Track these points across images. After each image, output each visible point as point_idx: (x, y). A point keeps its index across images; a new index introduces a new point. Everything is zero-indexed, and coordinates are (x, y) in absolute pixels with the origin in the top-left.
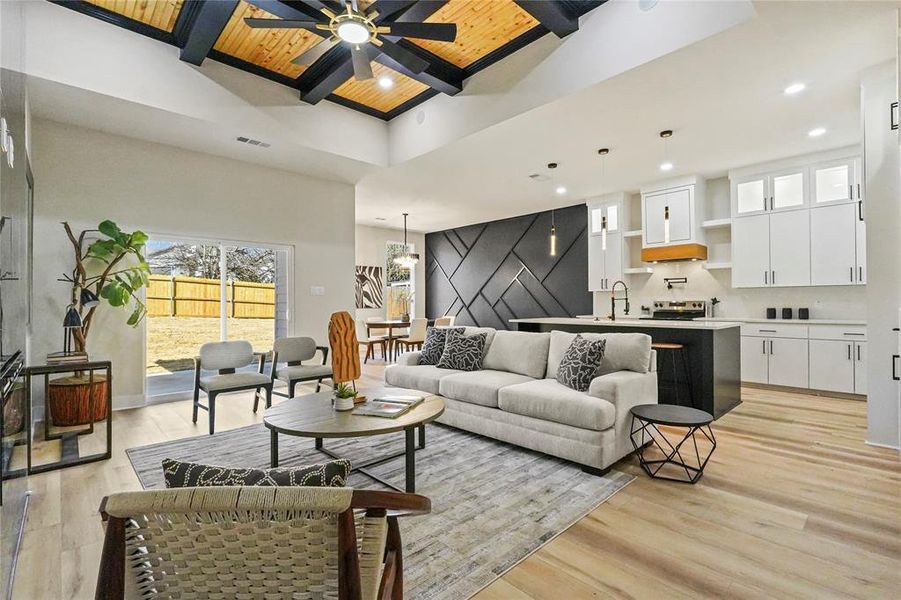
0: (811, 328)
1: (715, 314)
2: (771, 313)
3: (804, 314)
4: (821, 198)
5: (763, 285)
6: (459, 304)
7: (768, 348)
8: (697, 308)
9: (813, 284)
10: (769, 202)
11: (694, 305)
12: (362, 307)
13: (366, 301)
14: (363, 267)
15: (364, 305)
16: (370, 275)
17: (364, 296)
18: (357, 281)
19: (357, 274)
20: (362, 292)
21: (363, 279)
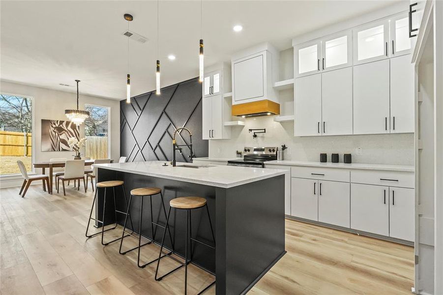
0: (353, 173)
1: (285, 157)
2: (324, 158)
3: (348, 159)
4: (361, 57)
5: (316, 134)
6: (137, 148)
7: (318, 190)
8: (272, 153)
9: (354, 134)
10: (321, 63)
11: (270, 151)
12: (59, 150)
13: (63, 146)
14: (60, 121)
15: (61, 149)
16: (67, 127)
17: (60, 143)
18: (54, 132)
19: (54, 126)
20: (59, 139)
21: (60, 130)
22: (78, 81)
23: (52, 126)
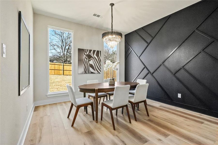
6: (146, 71)
12: (89, 73)
13: (91, 70)
14: (90, 50)
15: (90, 72)
16: (94, 55)
17: (90, 67)
18: (86, 58)
19: (86, 54)
20: (89, 64)
21: (89, 57)
22: (112, 5)
23: (85, 54)
